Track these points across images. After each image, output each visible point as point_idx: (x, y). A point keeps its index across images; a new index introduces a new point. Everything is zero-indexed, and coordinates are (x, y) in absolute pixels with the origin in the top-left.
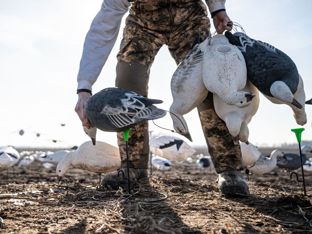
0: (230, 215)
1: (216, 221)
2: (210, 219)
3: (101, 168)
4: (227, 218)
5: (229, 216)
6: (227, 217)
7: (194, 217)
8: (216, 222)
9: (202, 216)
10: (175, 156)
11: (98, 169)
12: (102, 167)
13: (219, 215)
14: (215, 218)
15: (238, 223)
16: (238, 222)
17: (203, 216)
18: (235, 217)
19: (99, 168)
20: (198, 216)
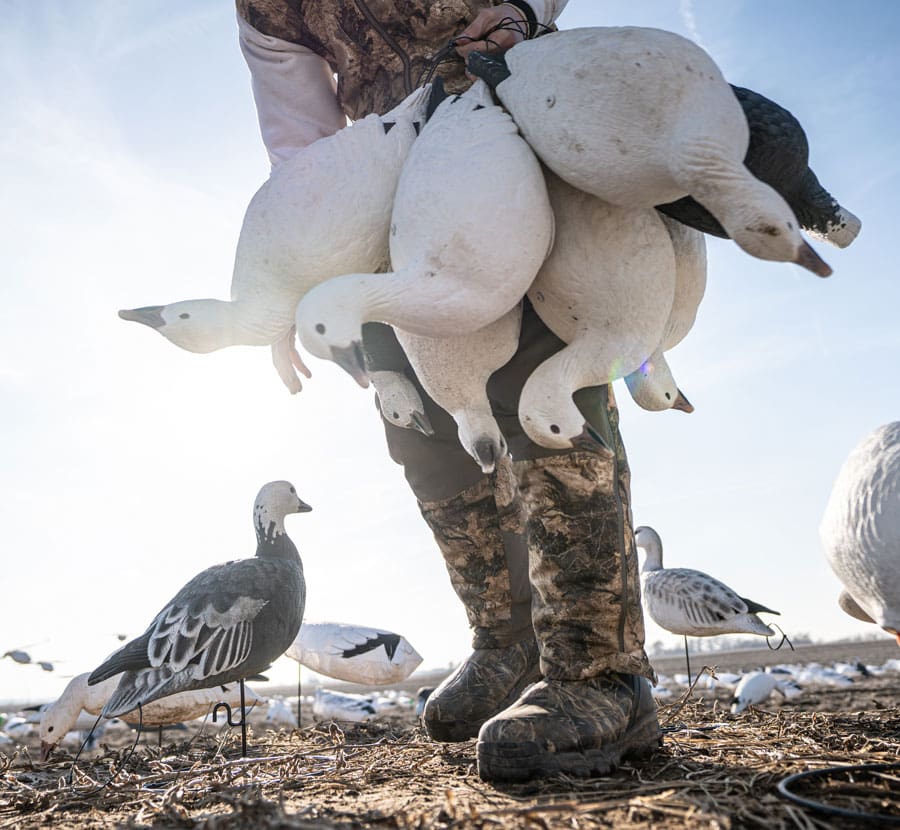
0: (466, 782)
1: (429, 797)
2: (416, 796)
3: (167, 711)
4: (458, 789)
5: (461, 784)
6: (457, 786)
7: (376, 796)
8: (427, 800)
9: (395, 792)
10: (380, 673)
11: (158, 714)
12: (170, 709)
13: (438, 786)
14: (428, 792)
15: (481, 796)
16: (482, 794)
17: (399, 792)
18: (475, 785)
19: (162, 711)
20: (387, 793)
